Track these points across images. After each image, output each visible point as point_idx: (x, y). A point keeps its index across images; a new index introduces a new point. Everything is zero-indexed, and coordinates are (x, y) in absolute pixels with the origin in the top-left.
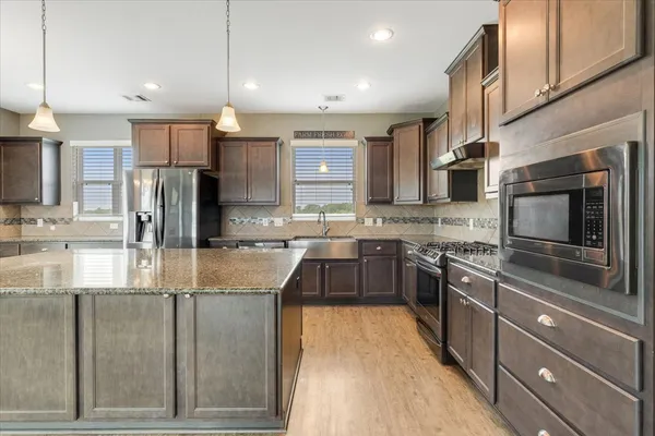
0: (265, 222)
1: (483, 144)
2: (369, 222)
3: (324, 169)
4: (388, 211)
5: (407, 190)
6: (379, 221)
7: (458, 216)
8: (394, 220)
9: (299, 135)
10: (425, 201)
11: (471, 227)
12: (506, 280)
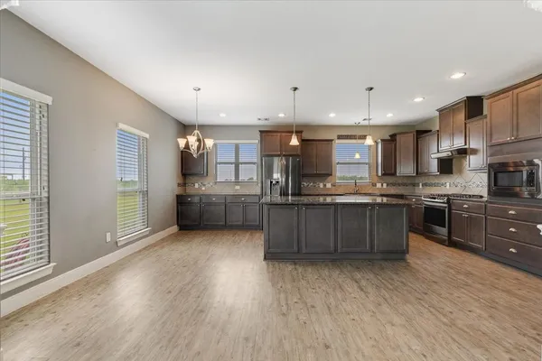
0: (321, 185)
1: (466, 149)
2: (379, 185)
3: (357, 156)
4: (391, 180)
5: (406, 169)
6: (385, 185)
7: (437, 182)
8: (394, 184)
9: (340, 137)
10: (417, 173)
11: (448, 187)
12: (491, 203)
